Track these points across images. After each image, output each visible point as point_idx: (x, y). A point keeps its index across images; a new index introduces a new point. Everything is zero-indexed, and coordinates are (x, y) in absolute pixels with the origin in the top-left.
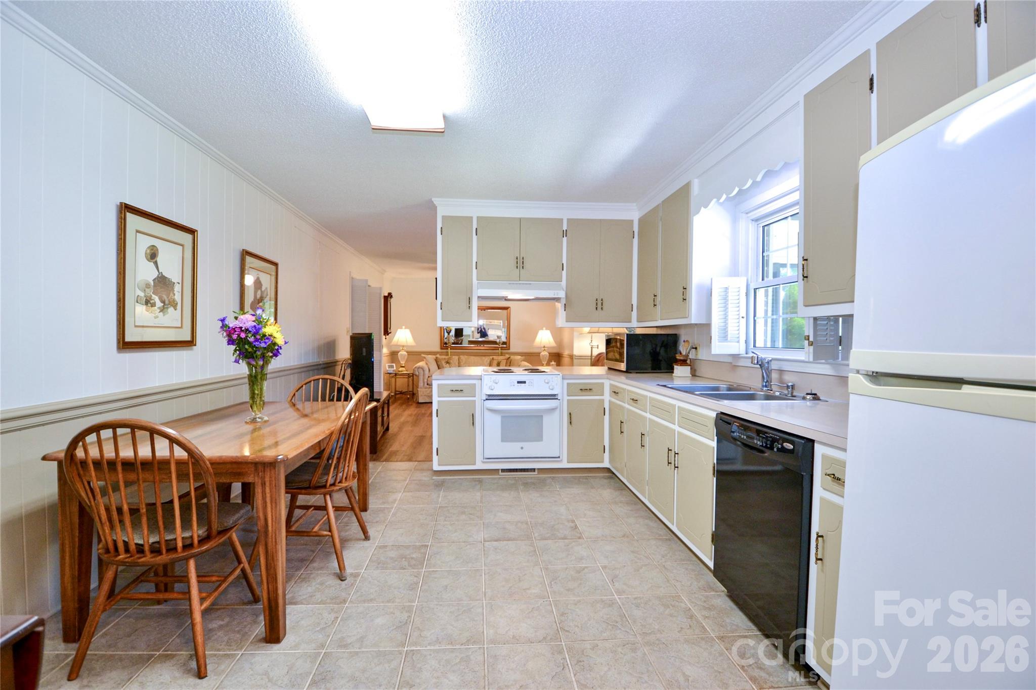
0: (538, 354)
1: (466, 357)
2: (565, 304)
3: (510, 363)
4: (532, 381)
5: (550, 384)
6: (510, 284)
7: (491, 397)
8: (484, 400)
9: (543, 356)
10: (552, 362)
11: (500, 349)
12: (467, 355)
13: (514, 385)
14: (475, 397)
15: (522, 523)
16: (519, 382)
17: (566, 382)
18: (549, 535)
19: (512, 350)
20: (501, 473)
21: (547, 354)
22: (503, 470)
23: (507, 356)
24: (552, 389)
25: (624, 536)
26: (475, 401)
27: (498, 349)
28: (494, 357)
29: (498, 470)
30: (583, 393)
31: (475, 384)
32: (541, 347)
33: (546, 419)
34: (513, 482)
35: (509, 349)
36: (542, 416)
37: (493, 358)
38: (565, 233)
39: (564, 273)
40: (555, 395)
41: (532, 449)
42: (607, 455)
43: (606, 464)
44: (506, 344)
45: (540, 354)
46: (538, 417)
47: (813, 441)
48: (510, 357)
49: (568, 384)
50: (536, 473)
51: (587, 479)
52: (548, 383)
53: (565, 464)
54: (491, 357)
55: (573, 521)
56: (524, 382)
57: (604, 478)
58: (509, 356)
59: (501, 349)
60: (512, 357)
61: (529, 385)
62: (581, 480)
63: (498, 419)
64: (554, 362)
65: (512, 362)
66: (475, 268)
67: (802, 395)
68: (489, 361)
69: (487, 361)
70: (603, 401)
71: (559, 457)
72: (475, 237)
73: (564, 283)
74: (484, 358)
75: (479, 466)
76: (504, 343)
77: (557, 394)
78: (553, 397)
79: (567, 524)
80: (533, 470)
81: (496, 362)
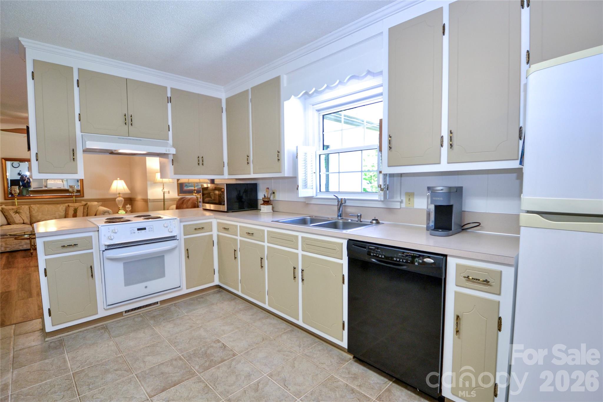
0: (114, 200)
1: (38, 205)
2: (172, 160)
3: (88, 208)
4: (152, 227)
5: (169, 228)
6: (119, 138)
7: (110, 247)
8: (103, 251)
9: (119, 201)
10: (127, 205)
11: (74, 197)
12: (38, 204)
13: (134, 233)
14: (92, 249)
15: (176, 360)
16: (139, 229)
17: (182, 224)
18: (208, 363)
19: (87, 196)
20: (124, 314)
21: (123, 199)
22: (126, 312)
23: (84, 203)
24: (171, 232)
25: (263, 340)
26: (92, 253)
27: (72, 197)
28: (70, 204)
29: (122, 312)
30: (197, 231)
31: (91, 237)
32: (117, 194)
33: (168, 259)
34: (140, 319)
35: (83, 197)
36: (164, 256)
37: (68, 205)
38: (170, 100)
39: (170, 133)
40: (174, 237)
41: (155, 285)
42: (216, 276)
43: (217, 282)
44: (80, 193)
45: (116, 199)
46: (160, 257)
47: (446, 256)
48: (87, 204)
49: (184, 226)
50: (159, 304)
51: (202, 298)
52: (167, 227)
53: (185, 291)
54: (67, 204)
55: (219, 341)
56: (145, 229)
57: (214, 293)
58: (86, 203)
59: (75, 197)
60: (89, 203)
61: (150, 231)
62: (199, 300)
63: (120, 266)
64: (130, 205)
65: (89, 208)
66: (78, 120)
67: (370, 221)
68: (64, 208)
69: (62, 208)
70: (211, 236)
71: (180, 287)
72: (76, 89)
73: (170, 142)
74: (58, 206)
75: (102, 313)
76: (78, 191)
77: (176, 236)
78: (172, 238)
79: (215, 345)
80: (157, 303)
81: (73, 209)
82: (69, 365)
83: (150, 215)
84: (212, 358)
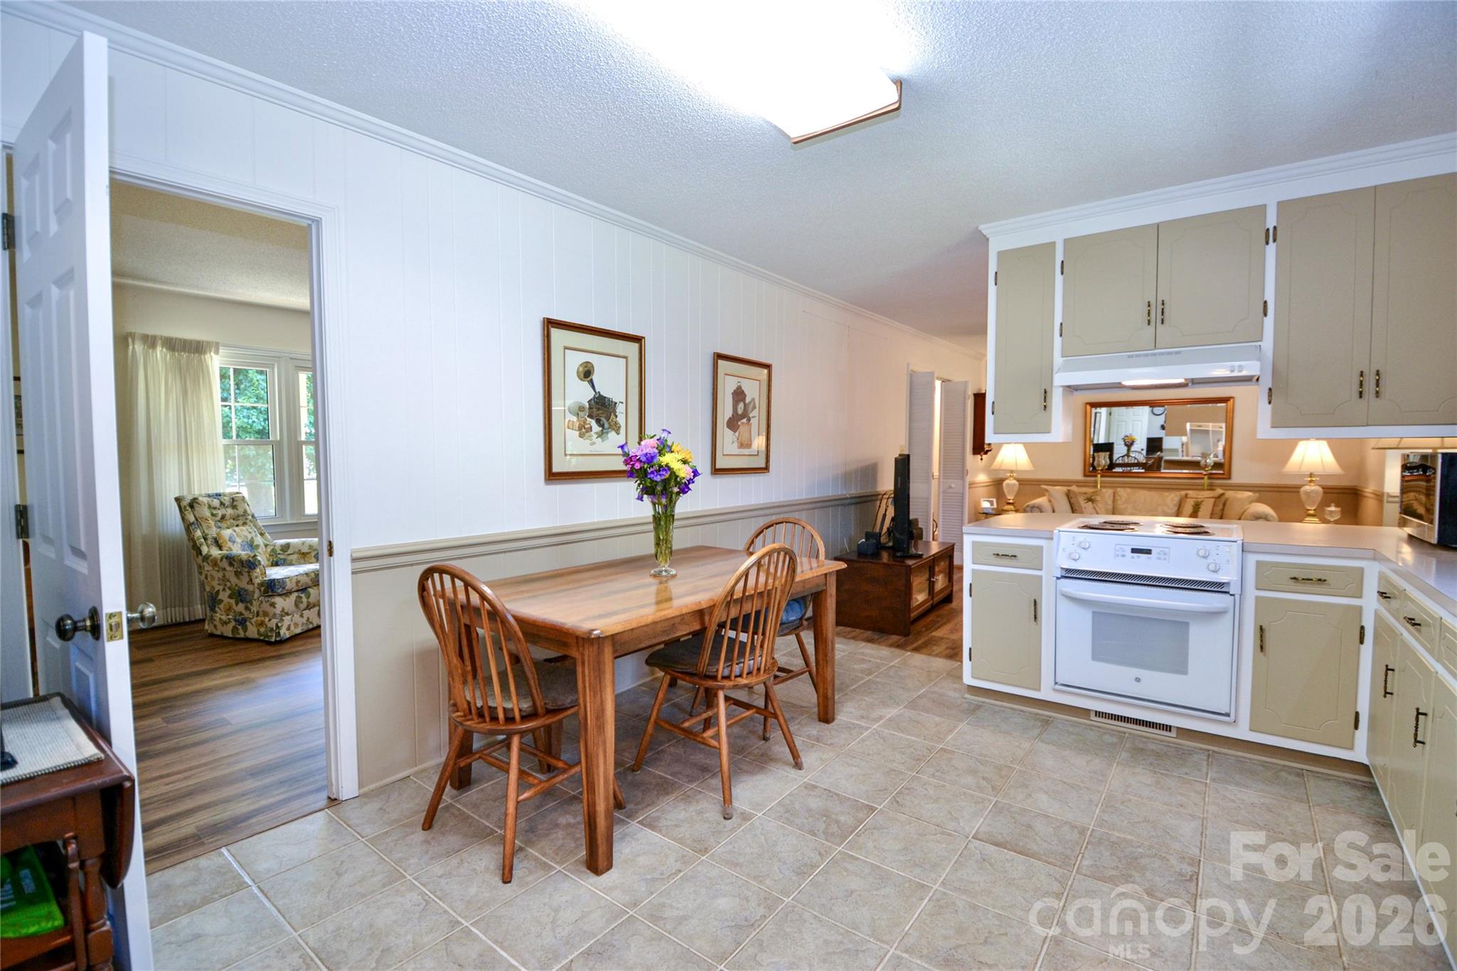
0: (1294, 490)
1: (1129, 490)
2: (1270, 389)
3: (1224, 505)
4: (1166, 550)
5: (1210, 560)
6: (1129, 356)
7: (1070, 574)
8: (1058, 578)
9: (1307, 493)
11: (1206, 477)
12: (1130, 487)
13: (1123, 556)
14: (1041, 570)
15: (1073, 827)
16: (1134, 551)
17: (1252, 559)
18: (1114, 873)
19: (1237, 478)
20: (1093, 717)
22: (1098, 714)
23: (1219, 491)
24: (1215, 571)
26: (1041, 577)
27: (1203, 478)
28: (1191, 493)
29: (1089, 710)
30: (1300, 587)
31: (1042, 547)
32: (1305, 476)
33: (1196, 633)
34: (1115, 740)
35: (1229, 478)
36: (1187, 624)
37: (1186, 495)
38: (1270, 236)
39: (1269, 322)
40: (1221, 584)
41: (1158, 684)
42: (1362, 735)
43: (1359, 754)
44: (1223, 468)
45: (1299, 487)
46: (1178, 624)
48: (1223, 494)
49: (1258, 563)
50: (1173, 734)
51: (1298, 775)
52: (1205, 557)
53: (1242, 731)
54: (1183, 493)
55: (1196, 863)
56: (1148, 552)
57: (1348, 783)
58: (1222, 491)
59: (1209, 478)
60: (1229, 494)
61: (1159, 559)
62: (1283, 774)
63: (1084, 619)
65: (1227, 504)
66: (1059, 334)
68: (1177, 499)
69: (1172, 500)
70: (1359, 610)
71: (1228, 715)
72: (1059, 278)
73: (1268, 343)
74: (1166, 494)
75: (1046, 694)
76: (1217, 465)
77: (1228, 584)
78: (1218, 588)
79: (1173, 861)
80: (1168, 728)
81: (1193, 503)
82: (950, 737)
83: (1202, 527)
84: (1133, 873)
